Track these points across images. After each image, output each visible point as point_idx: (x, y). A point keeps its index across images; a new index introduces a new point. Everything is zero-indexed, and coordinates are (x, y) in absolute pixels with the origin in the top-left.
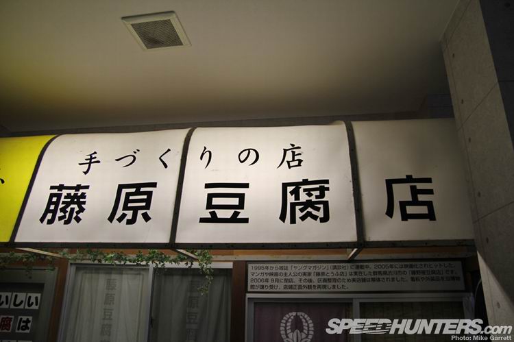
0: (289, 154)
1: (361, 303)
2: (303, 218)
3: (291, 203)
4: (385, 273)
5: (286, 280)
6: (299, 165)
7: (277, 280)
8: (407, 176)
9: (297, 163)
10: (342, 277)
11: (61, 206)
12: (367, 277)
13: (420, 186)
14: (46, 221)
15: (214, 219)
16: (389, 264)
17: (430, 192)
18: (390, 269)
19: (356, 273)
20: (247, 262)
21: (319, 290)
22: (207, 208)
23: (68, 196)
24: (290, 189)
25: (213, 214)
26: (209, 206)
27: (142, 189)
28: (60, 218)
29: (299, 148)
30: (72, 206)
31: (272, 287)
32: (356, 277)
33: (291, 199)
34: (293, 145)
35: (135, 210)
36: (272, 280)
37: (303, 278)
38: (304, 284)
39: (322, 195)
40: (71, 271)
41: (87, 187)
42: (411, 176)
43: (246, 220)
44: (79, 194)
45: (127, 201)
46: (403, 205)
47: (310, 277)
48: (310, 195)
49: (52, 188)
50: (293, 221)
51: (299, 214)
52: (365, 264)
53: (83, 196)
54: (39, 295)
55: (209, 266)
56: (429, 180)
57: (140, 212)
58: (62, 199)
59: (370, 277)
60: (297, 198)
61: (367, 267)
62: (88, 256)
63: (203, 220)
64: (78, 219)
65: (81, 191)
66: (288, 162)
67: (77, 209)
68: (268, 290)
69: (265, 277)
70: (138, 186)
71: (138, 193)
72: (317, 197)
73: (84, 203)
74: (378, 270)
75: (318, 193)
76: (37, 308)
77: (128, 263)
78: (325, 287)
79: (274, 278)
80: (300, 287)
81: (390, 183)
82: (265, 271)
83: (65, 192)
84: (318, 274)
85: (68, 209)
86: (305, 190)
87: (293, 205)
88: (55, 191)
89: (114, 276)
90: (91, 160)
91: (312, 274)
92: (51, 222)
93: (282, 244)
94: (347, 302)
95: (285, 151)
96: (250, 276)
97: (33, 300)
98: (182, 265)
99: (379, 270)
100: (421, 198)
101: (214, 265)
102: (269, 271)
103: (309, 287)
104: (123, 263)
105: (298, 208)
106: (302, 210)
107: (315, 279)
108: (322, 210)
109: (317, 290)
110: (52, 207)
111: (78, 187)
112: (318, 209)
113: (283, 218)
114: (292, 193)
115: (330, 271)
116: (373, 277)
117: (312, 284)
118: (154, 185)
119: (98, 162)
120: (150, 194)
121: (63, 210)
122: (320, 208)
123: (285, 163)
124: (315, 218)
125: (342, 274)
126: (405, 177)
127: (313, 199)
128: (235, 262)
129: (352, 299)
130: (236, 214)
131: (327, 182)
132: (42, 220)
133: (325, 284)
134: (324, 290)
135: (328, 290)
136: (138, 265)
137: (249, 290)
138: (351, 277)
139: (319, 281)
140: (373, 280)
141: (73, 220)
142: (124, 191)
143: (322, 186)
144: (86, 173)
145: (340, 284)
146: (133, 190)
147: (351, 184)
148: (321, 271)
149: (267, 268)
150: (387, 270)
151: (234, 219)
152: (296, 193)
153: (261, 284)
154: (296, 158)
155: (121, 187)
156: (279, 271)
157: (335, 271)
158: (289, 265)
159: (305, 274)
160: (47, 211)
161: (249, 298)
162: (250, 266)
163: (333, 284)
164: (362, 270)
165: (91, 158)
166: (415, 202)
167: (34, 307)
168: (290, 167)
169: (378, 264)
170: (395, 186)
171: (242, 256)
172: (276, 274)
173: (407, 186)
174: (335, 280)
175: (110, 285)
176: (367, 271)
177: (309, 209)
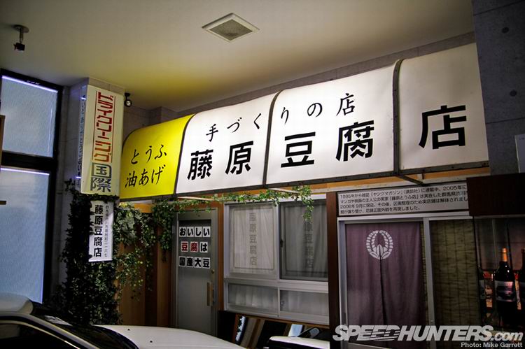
0: (345, 102)
1: (430, 221)
2: (353, 156)
3: (345, 145)
4: (453, 194)
5: (368, 205)
6: (352, 111)
7: (361, 205)
8: (442, 107)
9: (350, 109)
10: (414, 200)
11: (198, 166)
12: (437, 198)
13: (453, 115)
14: (191, 178)
15: (291, 164)
16: (457, 185)
17: (463, 119)
18: (458, 190)
19: (426, 196)
20: (337, 193)
21: (395, 212)
22: (286, 156)
23: (202, 159)
24: (345, 132)
25: (290, 160)
26: (288, 154)
27: (245, 147)
28: (199, 175)
29: (352, 96)
30: (205, 165)
31: (357, 211)
32: (426, 199)
33: (345, 141)
34: (347, 94)
35: (241, 163)
36: (358, 206)
37: (381, 202)
38: (383, 207)
39: (368, 135)
40: (226, 209)
41: (212, 151)
42: (446, 106)
43: (312, 162)
44: (208, 156)
45: (236, 157)
46: (435, 134)
47: (387, 201)
48: (359, 135)
49: (192, 154)
50: (346, 159)
51: (350, 152)
52: (434, 187)
53: (210, 157)
54: (209, 228)
55: (309, 198)
56: (463, 108)
57: (244, 164)
58: (199, 162)
59: (440, 198)
60: (350, 139)
61: (437, 189)
62: (230, 198)
63: (283, 165)
64: (209, 174)
65: (209, 154)
66: (344, 110)
67: (207, 167)
68: (354, 214)
69: (351, 204)
70: (242, 145)
71: (242, 151)
72: (364, 137)
73: (211, 162)
74: (446, 192)
75: (364, 133)
76: (209, 236)
77: (256, 201)
78: (400, 209)
79: (359, 204)
80: (379, 210)
81: (425, 116)
82: (352, 198)
83: (200, 156)
84: (394, 198)
85: (203, 168)
86: (355, 132)
87: (346, 146)
88: (194, 157)
89: (255, 211)
90: (213, 131)
91: (389, 199)
92: (193, 178)
93: (336, 178)
94: (418, 220)
95: (342, 100)
96: (340, 204)
97: (206, 231)
98: (290, 199)
99: (448, 191)
100: (453, 126)
101: (314, 197)
102: (354, 199)
103: (387, 210)
104: (251, 201)
105: (350, 147)
106: (352, 149)
107: (391, 202)
108: (367, 147)
109: (393, 212)
110: (194, 168)
111: (207, 152)
112: (364, 147)
113: (338, 157)
114: (346, 136)
115: (403, 195)
116: (442, 198)
117: (389, 207)
118: (251, 143)
119: (217, 131)
120: (249, 150)
121: (200, 169)
122: (365, 146)
123: (342, 111)
124: (362, 154)
125: (414, 197)
126: (440, 109)
127: (361, 138)
128: (328, 194)
129: (422, 218)
130: (306, 157)
131: (372, 122)
132: (189, 177)
133: (400, 206)
134: (399, 212)
135: (402, 211)
136: (261, 202)
137: (340, 214)
138: (422, 199)
139: (395, 204)
140: (442, 200)
141: (206, 175)
142: (234, 150)
143: (368, 127)
144: (210, 141)
145: (412, 206)
146: (239, 149)
147: (392, 121)
148: (396, 195)
149: (353, 196)
150: (455, 191)
151: (305, 162)
152: (348, 135)
153: (349, 209)
154: (350, 105)
155: (232, 147)
156: (362, 198)
157: (408, 195)
158: (370, 192)
159: (383, 199)
160: (191, 171)
161: (340, 221)
162: (339, 195)
163: (407, 206)
164: (432, 193)
165: (213, 129)
166: (447, 130)
167: (208, 236)
168: (345, 114)
169: (446, 186)
170: (429, 118)
171: (333, 188)
172: (360, 201)
173: (441, 117)
174: (408, 202)
175: (253, 217)
176: (436, 193)
177: (358, 148)
